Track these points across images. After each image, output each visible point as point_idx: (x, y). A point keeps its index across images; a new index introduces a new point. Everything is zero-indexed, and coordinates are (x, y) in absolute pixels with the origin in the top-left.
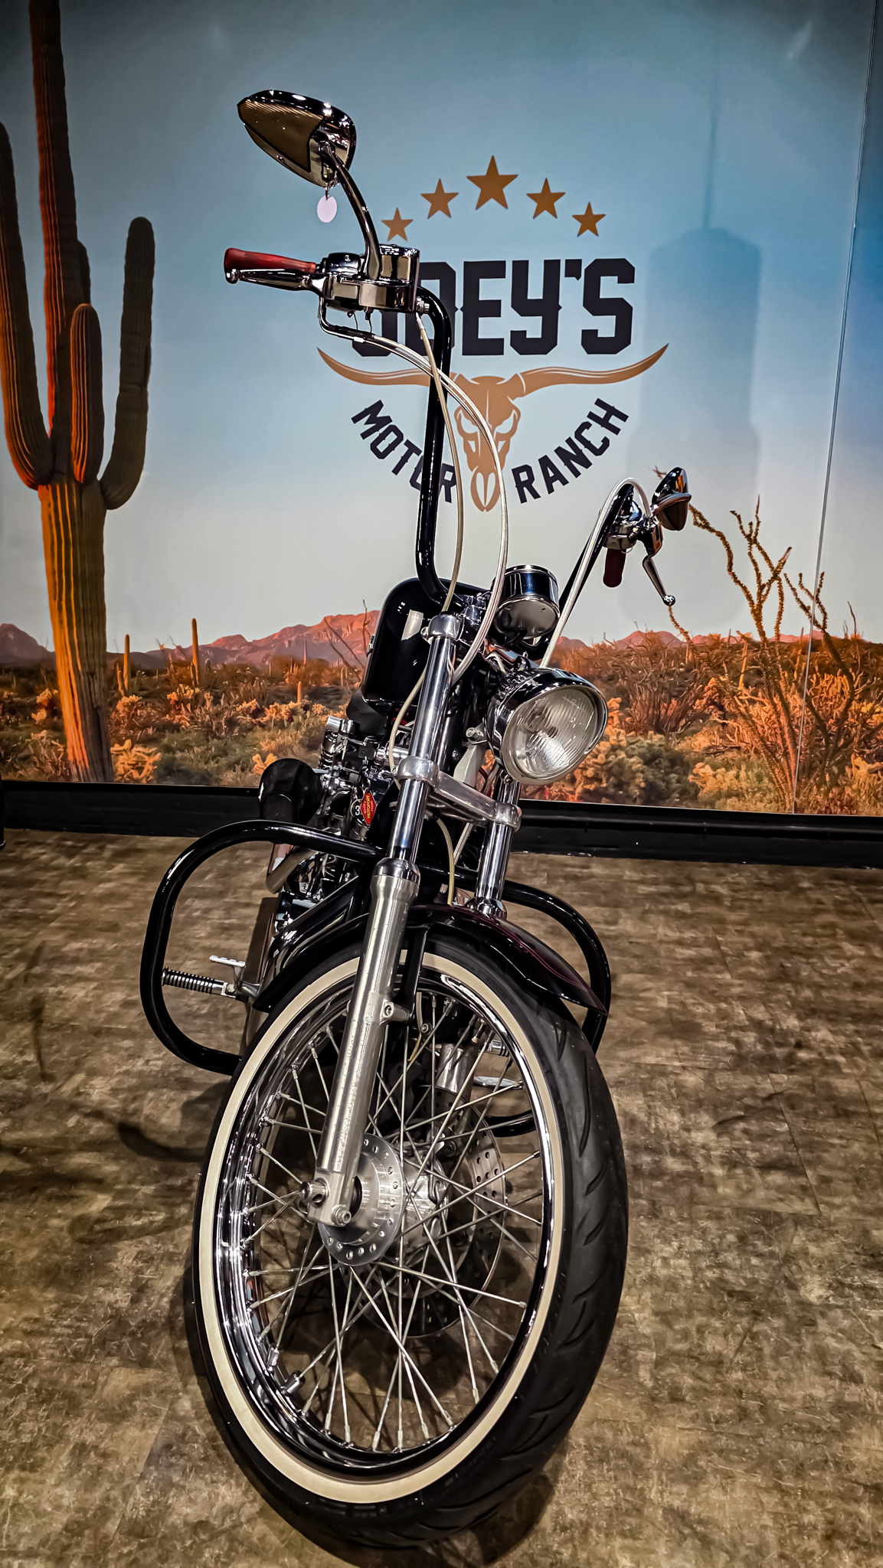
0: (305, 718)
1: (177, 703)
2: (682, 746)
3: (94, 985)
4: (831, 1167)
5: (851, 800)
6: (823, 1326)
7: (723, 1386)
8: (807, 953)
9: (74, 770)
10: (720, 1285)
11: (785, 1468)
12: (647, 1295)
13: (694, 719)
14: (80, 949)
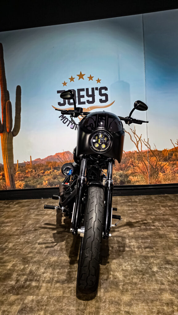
0: (53, 173)
1: (28, 172)
2: (127, 173)
3: (10, 227)
4: (158, 247)
5: (160, 181)
6: (157, 275)
7: (137, 288)
8: (154, 210)
9: (8, 187)
10: (135, 270)
11: (149, 302)
12: (121, 273)
13: (128, 167)
14: (8, 221)
